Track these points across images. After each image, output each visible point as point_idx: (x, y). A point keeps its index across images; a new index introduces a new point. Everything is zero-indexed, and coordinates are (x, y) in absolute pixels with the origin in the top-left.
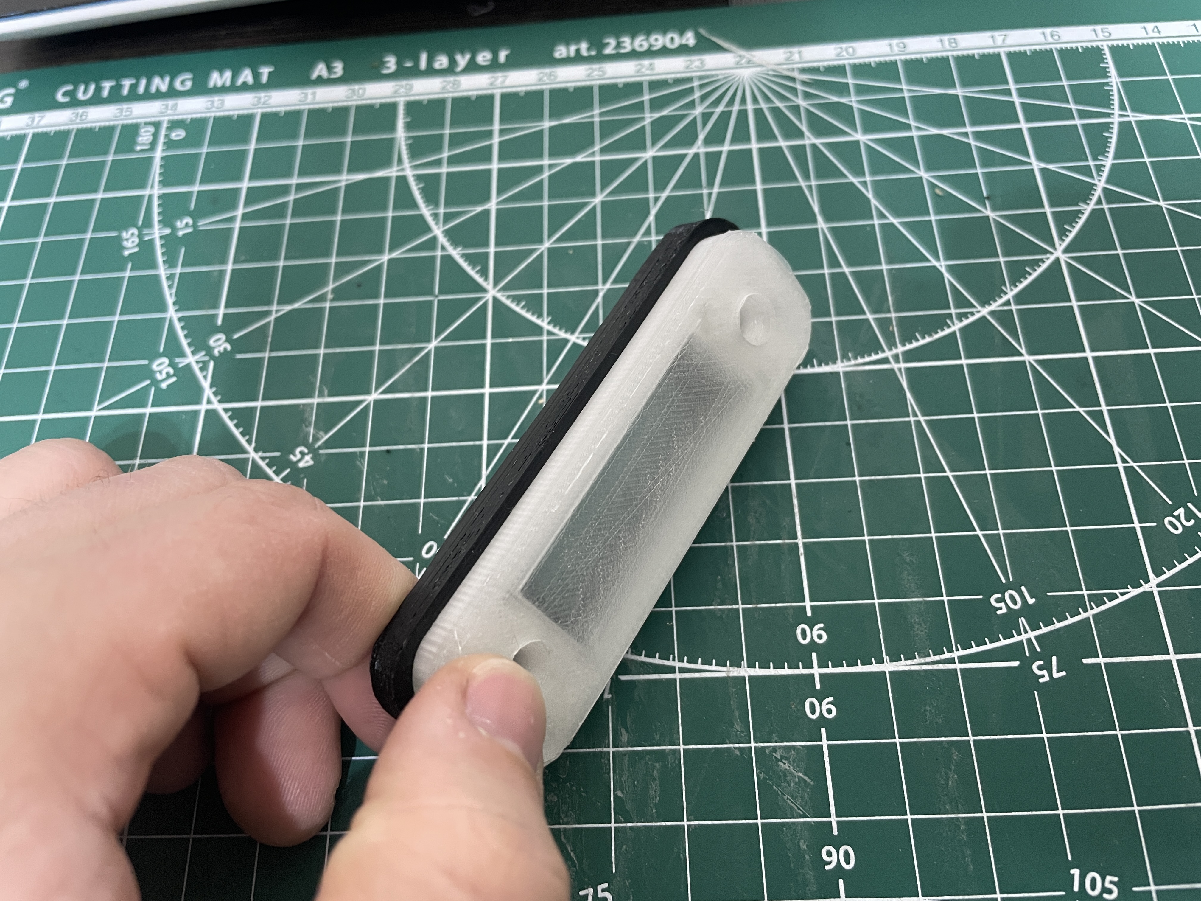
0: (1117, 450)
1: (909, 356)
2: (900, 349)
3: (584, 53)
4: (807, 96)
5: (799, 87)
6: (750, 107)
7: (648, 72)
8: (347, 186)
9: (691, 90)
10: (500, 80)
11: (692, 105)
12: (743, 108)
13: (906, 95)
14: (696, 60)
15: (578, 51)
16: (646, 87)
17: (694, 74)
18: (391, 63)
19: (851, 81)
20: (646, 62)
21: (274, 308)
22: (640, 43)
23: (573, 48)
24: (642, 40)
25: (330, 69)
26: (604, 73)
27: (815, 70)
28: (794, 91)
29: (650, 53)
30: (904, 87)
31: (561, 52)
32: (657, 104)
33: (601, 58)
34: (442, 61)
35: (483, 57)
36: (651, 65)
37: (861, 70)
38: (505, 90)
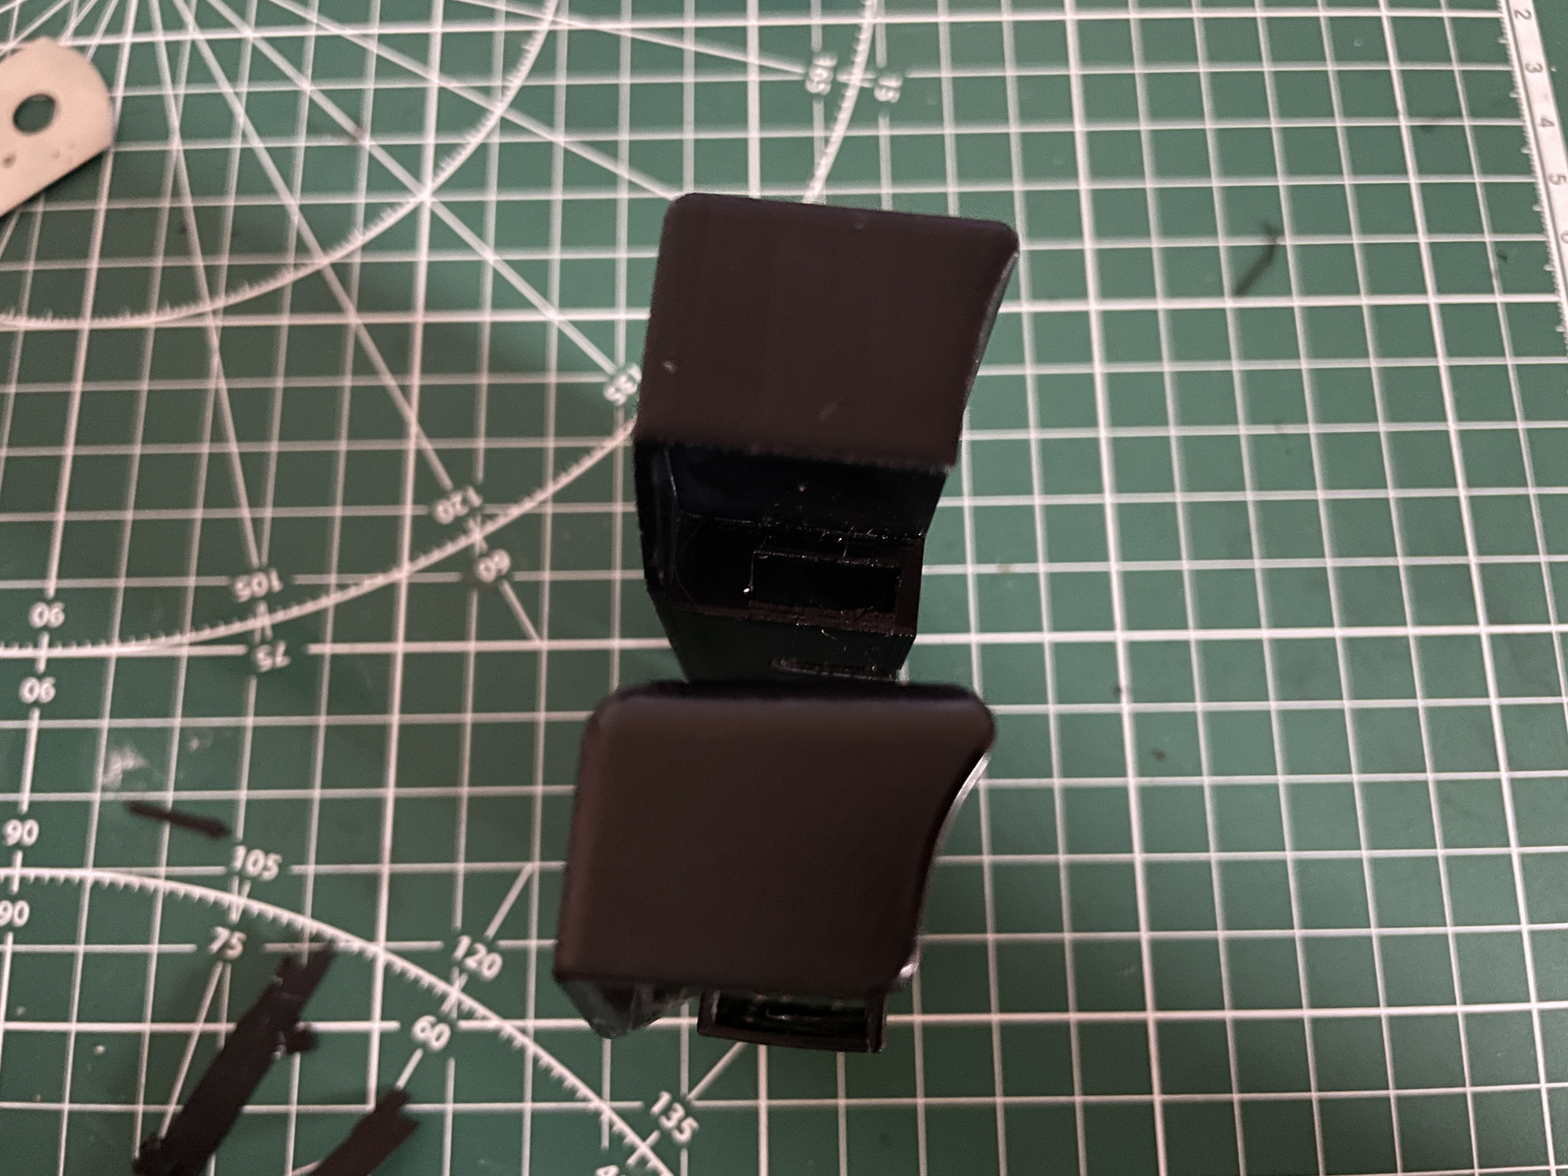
0: (414, 428)
1: (229, 311)
2: (222, 302)
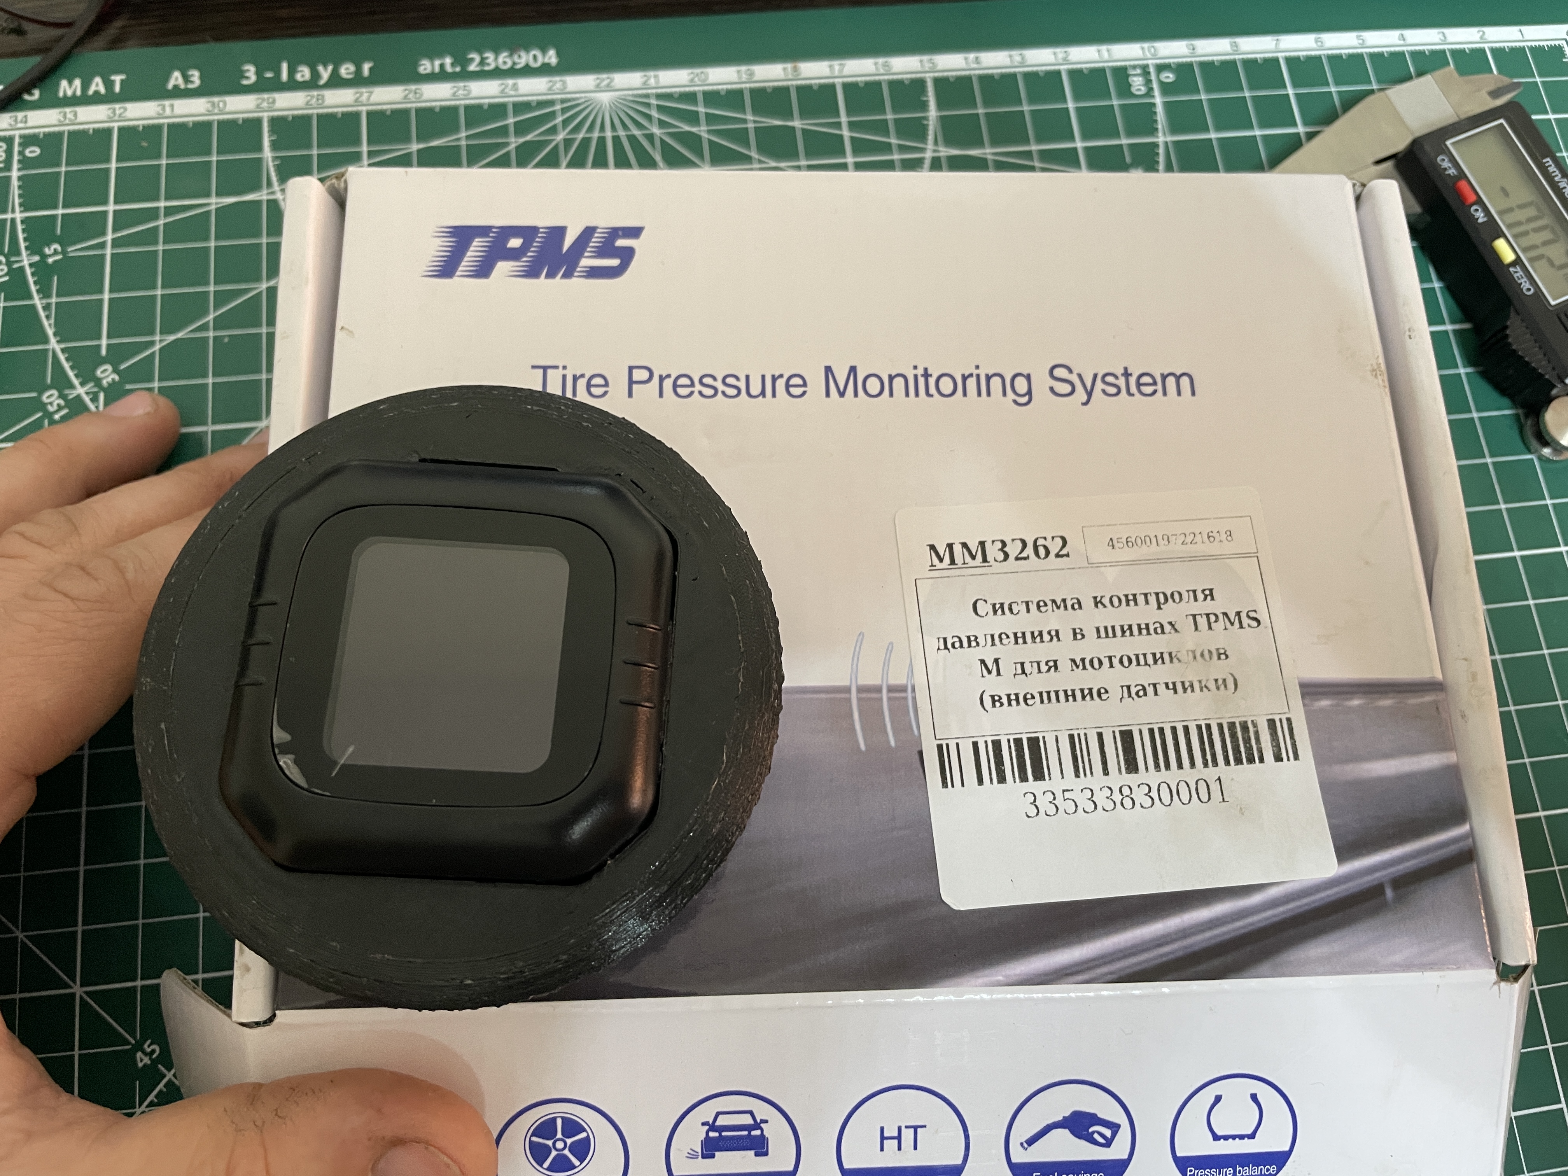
3: (449, 69)
4: (662, 124)
5: (655, 114)
6: (609, 134)
7: (512, 93)
8: (217, 210)
9: (553, 115)
10: (365, 96)
11: (553, 130)
12: (602, 135)
13: (751, 126)
14: (557, 81)
15: (442, 66)
16: (510, 108)
17: (554, 97)
18: (251, 73)
19: (701, 109)
20: (510, 82)
21: (157, 338)
22: (504, 60)
23: (437, 63)
24: (505, 57)
25: (187, 79)
26: (470, 92)
27: (668, 97)
28: (649, 117)
29: (514, 72)
30: (750, 117)
31: (426, 66)
32: (521, 128)
33: (465, 75)
34: (304, 73)
35: (346, 70)
36: (514, 85)
37: (712, 97)
38: (370, 108)
